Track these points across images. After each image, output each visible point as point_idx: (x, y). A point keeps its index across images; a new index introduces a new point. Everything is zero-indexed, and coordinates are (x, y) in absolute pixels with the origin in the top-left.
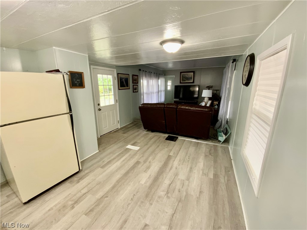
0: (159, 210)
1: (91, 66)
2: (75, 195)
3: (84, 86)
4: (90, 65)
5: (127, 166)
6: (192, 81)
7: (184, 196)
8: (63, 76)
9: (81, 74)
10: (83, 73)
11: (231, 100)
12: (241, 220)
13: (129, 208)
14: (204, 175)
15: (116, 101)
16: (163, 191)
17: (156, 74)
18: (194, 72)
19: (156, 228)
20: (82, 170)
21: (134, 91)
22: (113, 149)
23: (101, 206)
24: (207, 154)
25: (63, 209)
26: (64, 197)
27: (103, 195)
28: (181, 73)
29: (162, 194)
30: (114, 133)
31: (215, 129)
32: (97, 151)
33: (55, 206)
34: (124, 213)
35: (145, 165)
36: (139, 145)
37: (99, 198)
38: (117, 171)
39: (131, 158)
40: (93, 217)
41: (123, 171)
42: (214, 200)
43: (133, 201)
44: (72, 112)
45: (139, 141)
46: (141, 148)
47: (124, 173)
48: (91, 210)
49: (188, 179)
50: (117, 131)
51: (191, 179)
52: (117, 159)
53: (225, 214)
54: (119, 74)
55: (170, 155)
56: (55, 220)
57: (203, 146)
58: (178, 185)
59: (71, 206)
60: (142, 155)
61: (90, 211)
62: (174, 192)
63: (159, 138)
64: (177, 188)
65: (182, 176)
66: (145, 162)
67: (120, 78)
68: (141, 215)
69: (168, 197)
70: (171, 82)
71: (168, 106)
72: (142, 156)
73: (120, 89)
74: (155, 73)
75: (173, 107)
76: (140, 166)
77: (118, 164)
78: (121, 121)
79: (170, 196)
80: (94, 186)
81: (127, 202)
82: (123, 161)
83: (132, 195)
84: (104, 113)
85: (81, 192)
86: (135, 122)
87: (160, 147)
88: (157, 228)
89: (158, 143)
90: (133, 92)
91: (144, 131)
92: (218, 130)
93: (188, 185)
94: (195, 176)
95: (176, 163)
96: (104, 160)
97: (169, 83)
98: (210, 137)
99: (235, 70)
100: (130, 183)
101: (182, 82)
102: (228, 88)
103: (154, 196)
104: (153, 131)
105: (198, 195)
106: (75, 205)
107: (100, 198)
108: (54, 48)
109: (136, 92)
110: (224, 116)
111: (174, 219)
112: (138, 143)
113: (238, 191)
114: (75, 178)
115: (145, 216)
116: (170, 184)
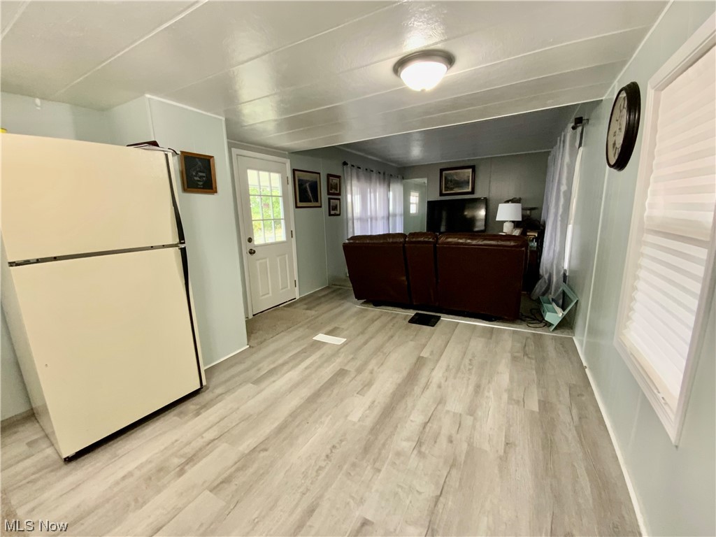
0: (399, 486)
1: (233, 149)
2: (189, 443)
3: (216, 188)
4: (230, 146)
5: (316, 381)
6: (470, 190)
7: (465, 452)
8: (166, 155)
9: (209, 161)
10: (213, 157)
11: (572, 221)
12: (626, 516)
13: (320, 477)
14: (513, 402)
15: (290, 234)
16: (408, 439)
17: (382, 175)
18: (473, 168)
19: (392, 530)
20: (207, 388)
21: (332, 212)
22: (283, 343)
23: (251, 470)
24: (516, 354)
25: (157, 475)
26: (163, 447)
27: (255, 446)
28: (442, 170)
29: (407, 446)
30: (285, 308)
31: (534, 298)
32: (244, 346)
33: (139, 468)
34: (308, 490)
35: (359, 378)
36: (346, 333)
37: (246, 452)
38: (291, 390)
39: (326, 361)
40: (231, 496)
41: (305, 392)
42: (547, 464)
43: (330, 461)
44: (184, 243)
45: (344, 326)
46: (350, 341)
47: (309, 395)
48: (227, 480)
49: (472, 412)
50: (292, 304)
51: (479, 413)
52: (291, 365)
53: (581, 501)
54: (296, 172)
55: (421, 355)
56: (136, 500)
57: (506, 336)
58: (447, 426)
59: (178, 469)
60: (352, 356)
61: (222, 482)
62: (435, 442)
63: (391, 320)
64: (445, 432)
65: (455, 405)
66: (359, 371)
67: (299, 180)
68: (353, 498)
69: (421, 455)
70: (417, 194)
71: (414, 239)
72: (353, 358)
73: (298, 205)
74: (380, 173)
75: (426, 240)
76: (347, 380)
77: (292, 375)
78: (301, 282)
79: (427, 452)
80: (234, 424)
81: (315, 462)
82: (306, 368)
83: (329, 446)
84: (261, 261)
85: (203, 437)
86: (335, 285)
87: (396, 338)
88: (395, 530)
89: (391, 329)
90: (330, 215)
91: (355, 304)
92: (543, 299)
93: (474, 427)
94: (490, 404)
95: (438, 375)
96: (261, 365)
97: (414, 198)
98: (522, 315)
99: (580, 145)
100: (323, 419)
101: (444, 192)
102: (564, 192)
103: (383, 451)
104: (377, 304)
105: (502, 452)
106: (186, 467)
107: (249, 454)
108: (148, 96)
109: (335, 215)
110: (555, 262)
111: (441, 511)
112: (343, 329)
113: (611, 443)
114: (190, 406)
115: (362, 498)
116: (426, 424)
